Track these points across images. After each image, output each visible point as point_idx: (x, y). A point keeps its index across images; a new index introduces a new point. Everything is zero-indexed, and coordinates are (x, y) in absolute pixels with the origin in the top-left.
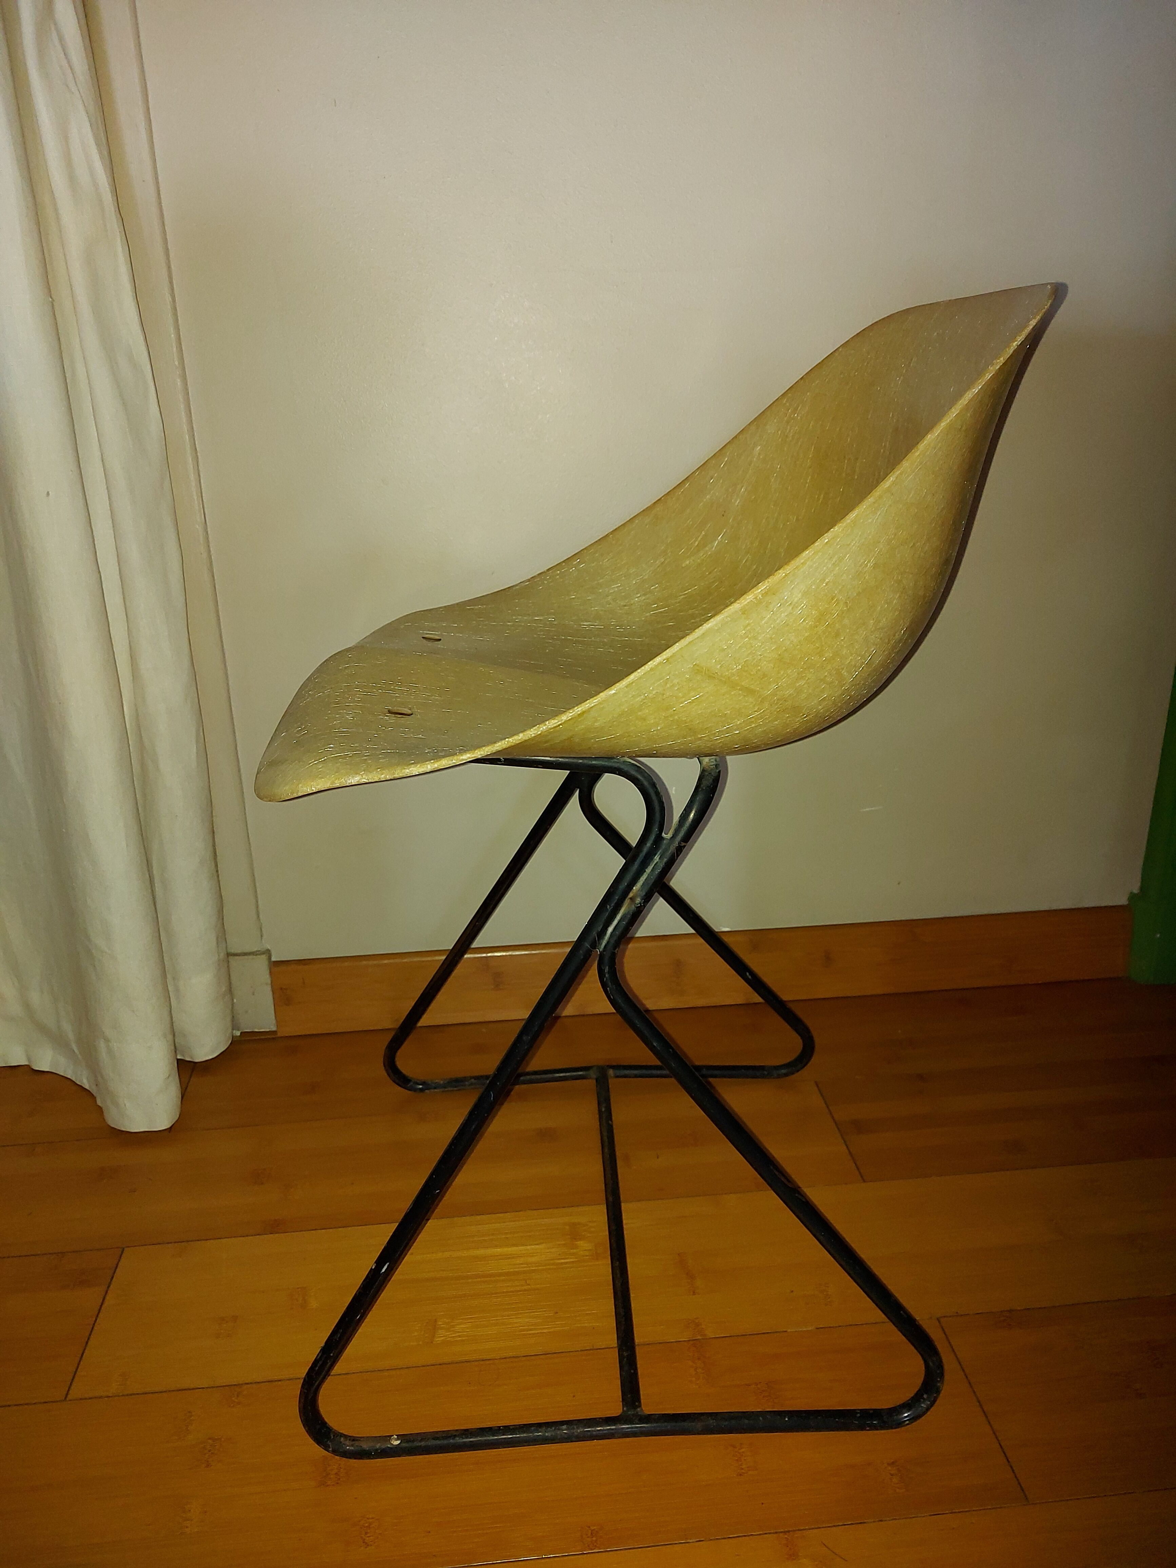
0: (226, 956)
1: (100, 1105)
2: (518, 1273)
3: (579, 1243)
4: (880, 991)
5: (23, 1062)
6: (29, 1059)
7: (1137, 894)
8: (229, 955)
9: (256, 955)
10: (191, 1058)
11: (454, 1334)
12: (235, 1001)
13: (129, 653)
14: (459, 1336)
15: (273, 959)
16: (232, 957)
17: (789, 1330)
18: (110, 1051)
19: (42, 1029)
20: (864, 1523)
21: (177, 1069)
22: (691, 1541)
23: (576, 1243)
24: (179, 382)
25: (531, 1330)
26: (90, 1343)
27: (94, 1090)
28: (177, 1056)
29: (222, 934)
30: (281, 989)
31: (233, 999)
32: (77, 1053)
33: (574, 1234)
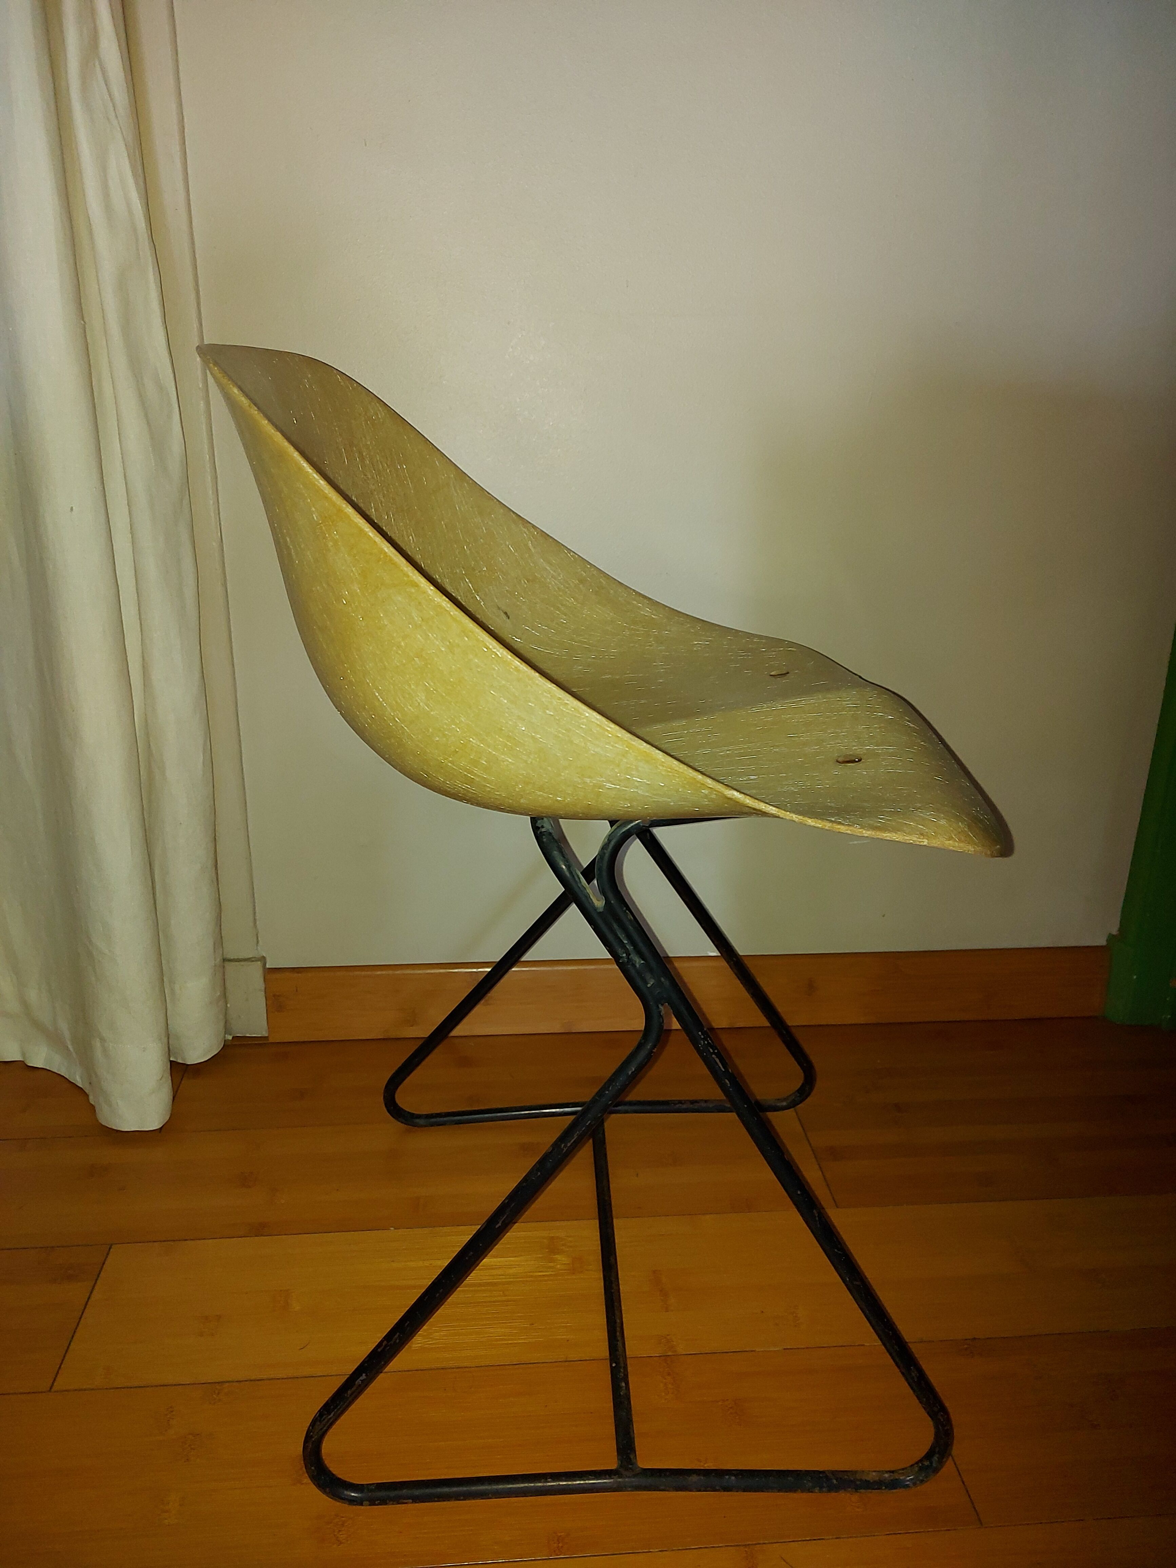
0: (222, 961)
1: (93, 1103)
2: (495, 1284)
3: (558, 1257)
4: (862, 1020)
5: (18, 1057)
6: (23, 1054)
7: (1116, 935)
8: (225, 960)
9: (253, 961)
10: (184, 1060)
12: (228, 1005)
13: (141, 663)
14: (437, 1344)
15: (268, 966)
16: (227, 962)
17: (757, 1350)
18: (105, 1051)
19: (36, 1024)
20: (822, 1539)
21: (169, 1071)
22: (653, 1551)
23: (554, 1256)
24: (202, 404)
25: (505, 1340)
26: (77, 1335)
27: (87, 1088)
28: (170, 1058)
29: (219, 940)
30: (274, 996)
31: (227, 1004)
32: (71, 1049)
33: (552, 1248)
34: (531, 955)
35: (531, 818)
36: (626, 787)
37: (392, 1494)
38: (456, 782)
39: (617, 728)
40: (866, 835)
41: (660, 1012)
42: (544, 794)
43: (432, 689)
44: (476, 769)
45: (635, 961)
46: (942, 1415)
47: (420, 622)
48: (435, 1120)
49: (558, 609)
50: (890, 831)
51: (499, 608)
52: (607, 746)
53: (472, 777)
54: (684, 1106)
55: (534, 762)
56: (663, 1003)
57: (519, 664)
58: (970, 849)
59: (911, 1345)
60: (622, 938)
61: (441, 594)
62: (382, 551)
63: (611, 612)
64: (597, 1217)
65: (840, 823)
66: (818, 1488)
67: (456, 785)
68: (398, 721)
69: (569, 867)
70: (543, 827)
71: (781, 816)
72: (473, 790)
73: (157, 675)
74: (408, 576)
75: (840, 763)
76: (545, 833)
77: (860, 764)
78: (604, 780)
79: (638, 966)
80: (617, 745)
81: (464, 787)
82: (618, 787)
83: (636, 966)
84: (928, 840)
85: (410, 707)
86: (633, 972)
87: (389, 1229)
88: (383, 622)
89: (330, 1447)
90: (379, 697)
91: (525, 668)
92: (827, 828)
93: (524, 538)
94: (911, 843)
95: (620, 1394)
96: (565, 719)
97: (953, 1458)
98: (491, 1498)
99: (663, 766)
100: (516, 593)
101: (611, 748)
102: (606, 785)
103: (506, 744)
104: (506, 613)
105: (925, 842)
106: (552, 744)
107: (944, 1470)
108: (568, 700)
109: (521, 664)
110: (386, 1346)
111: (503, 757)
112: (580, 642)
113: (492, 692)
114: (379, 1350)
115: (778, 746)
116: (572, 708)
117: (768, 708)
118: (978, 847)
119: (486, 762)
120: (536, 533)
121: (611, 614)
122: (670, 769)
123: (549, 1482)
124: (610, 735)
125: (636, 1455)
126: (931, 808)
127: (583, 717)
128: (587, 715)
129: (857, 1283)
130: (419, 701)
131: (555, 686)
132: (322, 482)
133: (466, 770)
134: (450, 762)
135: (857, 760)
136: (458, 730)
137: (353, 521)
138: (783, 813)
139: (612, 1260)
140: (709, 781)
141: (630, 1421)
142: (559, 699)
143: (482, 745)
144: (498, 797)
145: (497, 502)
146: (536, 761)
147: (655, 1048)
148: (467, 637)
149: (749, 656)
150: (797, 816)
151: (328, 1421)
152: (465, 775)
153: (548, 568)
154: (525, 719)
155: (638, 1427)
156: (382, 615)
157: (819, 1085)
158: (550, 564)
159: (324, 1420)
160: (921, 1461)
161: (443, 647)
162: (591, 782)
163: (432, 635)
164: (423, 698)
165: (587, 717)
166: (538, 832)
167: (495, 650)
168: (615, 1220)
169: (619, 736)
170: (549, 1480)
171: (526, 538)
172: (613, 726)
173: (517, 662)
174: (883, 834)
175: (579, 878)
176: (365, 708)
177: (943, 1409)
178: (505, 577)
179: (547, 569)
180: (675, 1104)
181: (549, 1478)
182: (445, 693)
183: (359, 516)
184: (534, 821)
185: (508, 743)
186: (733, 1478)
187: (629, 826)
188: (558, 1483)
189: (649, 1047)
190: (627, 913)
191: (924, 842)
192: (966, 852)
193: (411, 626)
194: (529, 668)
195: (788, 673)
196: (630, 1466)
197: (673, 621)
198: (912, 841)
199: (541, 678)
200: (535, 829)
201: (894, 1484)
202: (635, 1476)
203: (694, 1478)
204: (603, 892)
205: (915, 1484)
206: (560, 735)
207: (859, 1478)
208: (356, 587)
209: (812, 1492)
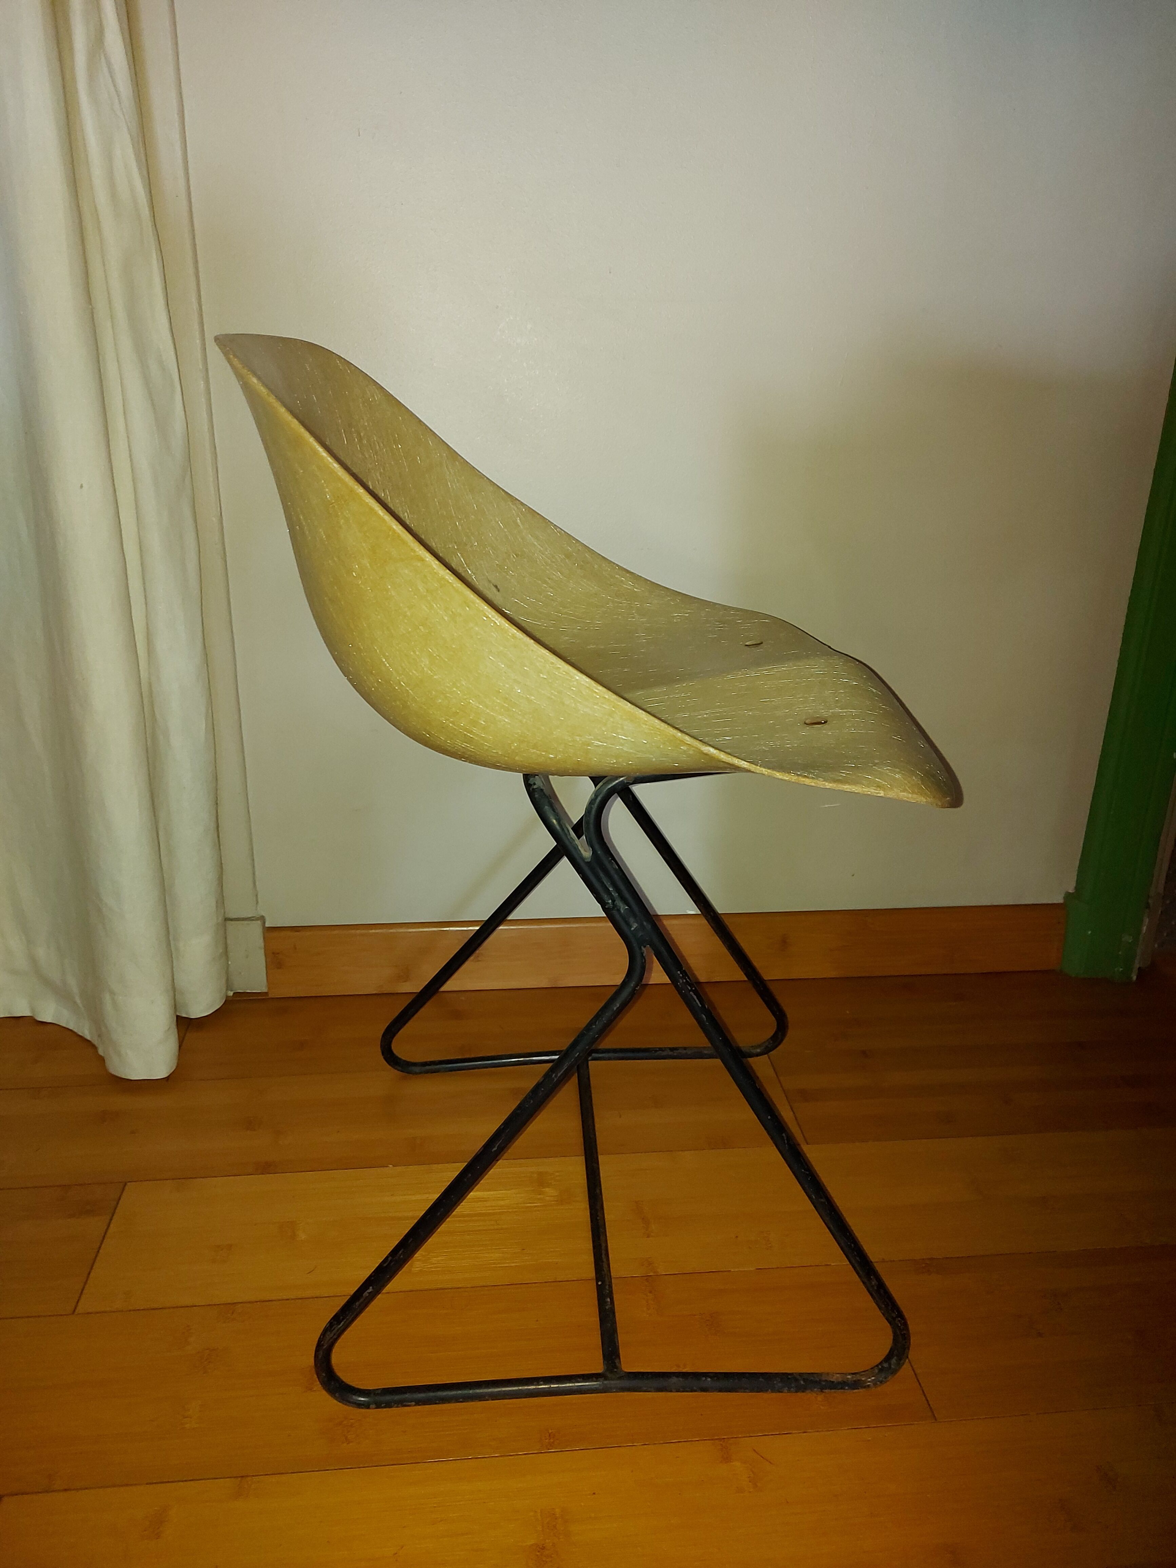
0: (224, 921)
1: (101, 1055)
2: (488, 1214)
3: (547, 1190)
4: (833, 974)
5: (27, 1013)
6: (32, 1009)
7: (1073, 893)
8: (226, 919)
9: (253, 920)
10: (187, 1014)
11: (430, 1265)
12: (230, 963)
14: (435, 1268)
15: (267, 925)
16: (229, 921)
17: (732, 1270)
18: (115, 1003)
19: (46, 982)
20: (789, 1434)
21: (175, 1025)
22: (637, 1444)
23: (543, 1189)
25: (499, 1263)
26: (97, 1264)
27: (95, 1042)
28: (176, 1013)
29: (221, 900)
30: (273, 953)
31: (228, 961)
32: (81, 1005)
33: (541, 1181)
34: (517, 914)
35: (524, 775)
36: (612, 745)
37: (397, 1397)
38: (456, 741)
39: (604, 690)
40: (828, 787)
41: (642, 954)
42: (538, 752)
43: (435, 655)
44: (475, 729)
45: (620, 907)
46: (899, 1321)
47: (425, 594)
48: (430, 1068)
49: (546, 582)
50: (849, 784)
51: (490, 582)
52: (595, 707)
53: (471, 736)
54: (665, 1053)
55: (528, 721)
56: (645, 945)
57: (515, 632)
58: (922, 800)
59: (875, 1264)
60: (607, 886)
61: (445, 568)
62: (390, 528)
63: (595, 585)
64: (583, 1154)
65: (805, 776)
66: (787, 1388)
67: (456, 744)
68: (403, 684)
69: (559, 821)
70: (535, 784)
71: (753, 770)
72: (472, 748)
73: (162, 645)
74: (415, 551)
75: (807, 724)
76: (536, 790)
77: (826, 726)
78: (593, 737)
79: (622, 911)
80: (604, 706)
81: (463, 746)
82: (605, 744)
83: (621, 912)
84: (884, 791)
85: (415, 672)
86: (618, 917)
87: (388, 1167)
88: (391, 592)
89: (338, 1358)
90: (386, 663)
91: (521, 635)
92: (793, 781)
93: (513, 515)
94: (869, 795)
95: (606, 1309)
96: (557, 682)
97: (910, 1362)
98: (487, 1400)
99: (646, 725)
100: (506, 567)
101: (598, 708)
102: (594, 743)
103: (504, 706)
104: (496, 587)
105: (882, 794)
106: (545, 705)
107: (900, 1373)
108: (560, 665)
109: (517, 631)
110: (391, 1261)
111: (500, 717)
112: (566, 613)
113: (491, 657)
114: (385, 1265)
115: (751, 710)
116: (564, 672)
117: (742, 675)
118: (930, 798)
119: (484, 722)
120: (524, 510)
121: (595, 587)
122: (652, 727)
123: (541, 1385)
124: (598, 697)
125: (620, 1361)
126: (888, 764)
127: (573, 680)
128: (577, 678)
129: (822, 1200)
130: (423, 666)
131: (548, 651)
132: (336, 465)
133: (466, 730)
134: (451, 722)
135: (823, 722)
136: (459, 692)
137: (364, 501)
138: (754, 767)
139: (598, 1191)
140: (687, 738)
141: (615, 1331)
142: (552, 663)
143: (481, 707)
144: (495, 755)
145: (487, 480)
146: (530, 721)
147: (638, 986)
148: (468, 607)
149: (725, 627)
150: (766, 770)
151: (338, 1330)
152: (465, 734)
153: (536, 543)
154: (521, 683)
155: (622, 1338)
156: (389, 587)
157: (791, 1033)
158: (537, 538)
159: (334, 1329)
160: (881, 1363)
161: (446, 616)
162: (580, 740)
163: (437, 605)
164: (428, 663)
165: (577, 680)
166: (531, 789)
167: (494, 619)
168: (599, 1157)
169: (607, 697)
170: (541, 1383)
171: (515, 514)
172: (601, 688)
173: (514, 630)
174: (843, 786)
175: (568, 831)
176: (372, 673)
177: (901, 1315)
178: (495, 552)
179: (535, 545)
180: (656, 1051)
181: (541, 1381)
182: (447, 659)
183: (369, 496)
184: (526, 777)
185: (505, 705)
186: (709, 1379)
187: (614, 783)
188: (549, 1386)
189: (632, 985)
190: (613, 863)
191: (880, 793)
192: (919, 802)
193: (416, 597)
194: (525, 635)
195: (762, 643)
196: (615, 1370)
197: (654, 594)
198: (869, 793)
199: (535, 644)
200: (528, 785)
201: (856, 1385)
202: (620, 1378)
203: (674, 1380)
204: (590, 843)
205: (875, 1384)
206: (553, 697)
207: (824, 1379)
208: (366, 562)
209: (782, 1392)
